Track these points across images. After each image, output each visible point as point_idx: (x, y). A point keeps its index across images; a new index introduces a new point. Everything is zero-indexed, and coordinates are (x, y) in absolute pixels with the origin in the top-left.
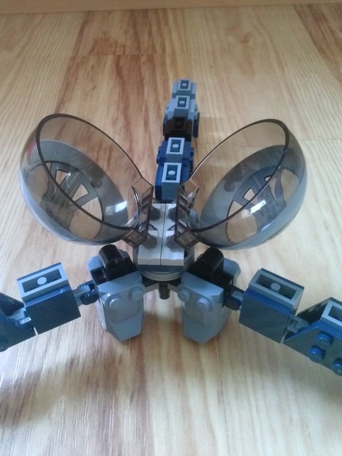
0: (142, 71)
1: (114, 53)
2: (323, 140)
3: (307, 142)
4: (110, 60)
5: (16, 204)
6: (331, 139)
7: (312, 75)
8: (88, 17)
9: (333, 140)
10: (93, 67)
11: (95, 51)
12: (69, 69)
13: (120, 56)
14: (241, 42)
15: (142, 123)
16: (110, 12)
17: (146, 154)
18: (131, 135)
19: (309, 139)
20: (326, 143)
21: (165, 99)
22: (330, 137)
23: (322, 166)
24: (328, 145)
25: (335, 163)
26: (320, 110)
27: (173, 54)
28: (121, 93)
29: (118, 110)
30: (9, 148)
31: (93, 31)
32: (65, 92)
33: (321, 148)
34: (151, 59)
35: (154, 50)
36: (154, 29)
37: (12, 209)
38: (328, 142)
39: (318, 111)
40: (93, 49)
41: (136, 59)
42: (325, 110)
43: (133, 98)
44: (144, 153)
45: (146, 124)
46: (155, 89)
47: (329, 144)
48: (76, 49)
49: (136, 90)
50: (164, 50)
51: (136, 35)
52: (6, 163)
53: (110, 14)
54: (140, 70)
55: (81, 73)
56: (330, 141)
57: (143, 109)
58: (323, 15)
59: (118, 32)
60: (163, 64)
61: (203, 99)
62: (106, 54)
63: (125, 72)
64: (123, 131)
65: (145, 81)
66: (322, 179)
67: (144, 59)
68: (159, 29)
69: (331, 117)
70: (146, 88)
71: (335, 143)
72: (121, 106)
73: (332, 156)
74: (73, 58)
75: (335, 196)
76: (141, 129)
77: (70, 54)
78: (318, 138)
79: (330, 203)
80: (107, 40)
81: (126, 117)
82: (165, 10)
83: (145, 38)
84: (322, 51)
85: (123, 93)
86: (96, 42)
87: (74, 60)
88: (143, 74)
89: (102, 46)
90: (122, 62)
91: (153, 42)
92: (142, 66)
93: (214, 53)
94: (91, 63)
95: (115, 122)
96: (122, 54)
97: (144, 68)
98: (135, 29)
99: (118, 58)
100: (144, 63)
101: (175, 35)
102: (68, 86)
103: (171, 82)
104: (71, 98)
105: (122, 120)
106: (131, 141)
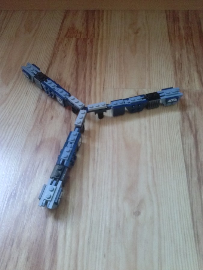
0: (87, 48)
4: (73, 41)
5: (30, 110)
7: (162, 54)
8: (67, 12)
10: (66, 45)
11: (68, 36)
12: (55, 45)
13: (78, 39)
14: (135, 33)
15: (83, 76)
16: (77, 11)
17: (83, 91)
18: (78, 82)
21: (94, 64)
26: (160, 73)
27: (102, 39)
29: (74, 69)
30: (28, 85)
31: (68, 23)
34: (92, 41)
35: (94, 37)
36: (96, 23)
40: (67, 34)
41: (85, 40)
42: (162, 74)
43: (81, 63)
45: (85, 77)
46: (91, 58)
48: (59, 34)
50: (98, 36)
51: (87, 27)
52: (27, 92)
55: (60, 47)
57: (85, 69)
58: (178, 18)
59: (79, 25)
60: (97, 44)
62: (72, 37)
63: (79, 48)
65: (88, 54)
67: (88, 41)
68: (99, 23)
69: (163, 78)
70: (87, 58)
72: (76, 67)
74: (58, 39)
76: (82, 79)
77: (56, 37)
80: (74, 28)
81: (77, 73)
82: (103, 11)
83: (91, 28)
84: (170, 40)
85: (77, 60)
86: (69, 30)
87: (58, 40)
88: (87, 49)
89: (71, 32)
90: (79, 42)
91: (94, 31)
92: (87, 45)
93: (121, 39)
94: (65, 42)
95: (72, 75)
96: (79, 37)
97: (88, 46)
98: (87, 23)
99: (77, 40)
100: (88, 44)
101: (105, 28)
102: (54, 55)
103: (98, 55)
104: (55, 61)
105: (75, 74)
106: (77, 85)
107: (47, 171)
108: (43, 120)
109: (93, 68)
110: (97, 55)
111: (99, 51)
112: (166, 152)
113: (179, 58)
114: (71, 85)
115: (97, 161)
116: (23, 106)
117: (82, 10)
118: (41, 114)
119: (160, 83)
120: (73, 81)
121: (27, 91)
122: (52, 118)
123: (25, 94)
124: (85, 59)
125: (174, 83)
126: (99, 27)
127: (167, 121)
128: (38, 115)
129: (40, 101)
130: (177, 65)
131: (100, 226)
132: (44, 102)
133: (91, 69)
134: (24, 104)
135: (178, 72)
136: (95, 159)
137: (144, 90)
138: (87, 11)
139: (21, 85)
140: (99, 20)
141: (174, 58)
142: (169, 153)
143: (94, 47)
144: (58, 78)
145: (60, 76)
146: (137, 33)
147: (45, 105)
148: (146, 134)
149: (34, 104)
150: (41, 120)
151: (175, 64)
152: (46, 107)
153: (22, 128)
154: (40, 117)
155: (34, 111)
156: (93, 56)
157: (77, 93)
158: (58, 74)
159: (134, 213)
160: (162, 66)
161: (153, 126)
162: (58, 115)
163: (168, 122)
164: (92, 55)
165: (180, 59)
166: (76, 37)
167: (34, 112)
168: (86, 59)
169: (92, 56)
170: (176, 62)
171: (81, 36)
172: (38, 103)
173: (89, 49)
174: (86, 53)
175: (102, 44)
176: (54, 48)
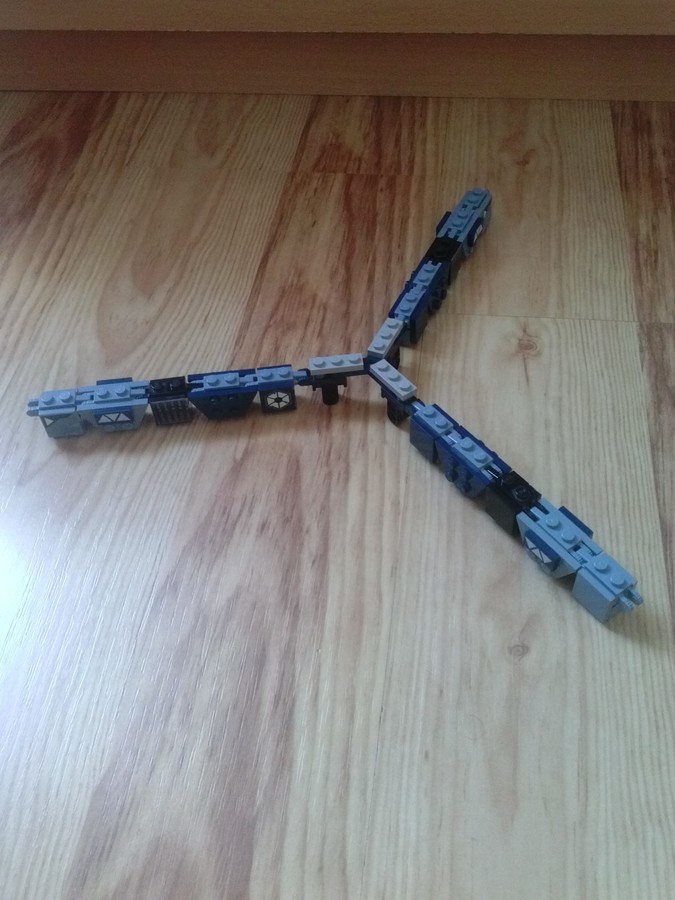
0: (378, 202)
3: (559, 321)
4: (339, 179)
7: (598, 225)
8: (320, 101)
10: (316, 190)
11: (321, 167)
12: (285, 192)
13: (352, 175)
14: (518, 163)
15: (366, 278)
16: (348, 99)
17: (364, 321)
18: (350, 294)
19: (563, 317)
20: (583, 324)
21: (399, 246)
22: (590, 317)
23: (567, 353)
25: (583, 352)
26: (590, 277)
27: (423, 178)
28: (347, 234)
29: (339, 258)
30: (209, 298)
31: (321, 131)
32: (278, 227)
33: (574, 331)
34: (391, 184)
35: (398, 170)
36: (405, 132)
39: (588, 278)
40: (319, 161)
41: (372, 181)
42: (596, 280)
43: (360, 242)
45: (371, 280)
46: (390, 231)
47: (586, 326)
48: (297, 162)
49: (366, 230)
50: (412, 169)
51: (378, 142)
52: (206, 317)
53: (348, 101)
54: (374, 201)
55: (301, 198)
56: (587, 322)
57: (370, 259)
58: (649, 123)
59: (354, 135)
60: (407, 192)
62: (334, 172)
63: (355, 202)
64: (341, 287)
65: (380, 218)
66: (560, 369)
67: (382, 183)
68: (412, 133)
69: (600, 290)
70: (378, 229)
71: (593, 325)
72: (344, 254)
73: (583, 343)
74: (292, 175)
75: (569, 392)
76: (363, 287)
77: (289, 169)
78: (573, 317)
79: (560, 399)
80: (339, 147)
81: (348, 268)
82: (425, 99)
83: (389, 148)
84: (625, 186)
85: (349, 234)
86: (323, 150)
87: (293, 177)
88: (378, 206)
89: (331, 157)
90: (353, 186)
91: (399, 156)
92: (379, 194)
94: (314, 184)
95: (333, 274)
96: (355, 172)
97: (381, 197)
98: (378, 133)
99: (349, 178)
100: (382, 190)
101: (430, 146)
102: (281, 219)
103: (411, 222)
104: (284, 237)
105: (342, 271)
106: (349, 303)
109: (394, 258)
110: (406, 222)
111: (413, 211)
112: (607, 492)
113: (651, 235)
114: (332, 301)
115: (406, 508)
116: (196, 356)
117: (363, 96)
119: (591, 302)
120: (336, 291)
121: (205, 314)
123: (201, 323)
124: (370, 234)
125: (634, 304)
126: (412, 145)
127: (610, 407)
129: (242, 344)
130: (643, 255)
131: (415, 677)
132: (254, 346)
133: (390, 260)
134: (198, 350)
135: (644, 274)
136: (399, 503)
137: (544, 320)
138: (378, 100)
139: (189, 299)
140: (414, 124)
141: (634, 234)
142: (614, 495)
143: (398, 199)
144: (295, 282)
145: (300, 276)
146: (525, 162)
147: (258, 354)
148: (549, 440)
149: (225, 349)
151: (637, 251)
152: (261, 360)
156: (395, 225)
157: (347, 324)
158: (293, 272)
159: (511, 650)
160: (597, 256)
161: (571, 420)
163: (613, 409)
164: (391, 220)
165: (652, 239)
166: (345, 172)
168: (375, 231)
169: (392, 223)
170: (640, 246)
171: (359, 166)
172: (238, 348)
173: (382, 205)
174: (375, 215)
175: (421, 191)
176: (281, 201)
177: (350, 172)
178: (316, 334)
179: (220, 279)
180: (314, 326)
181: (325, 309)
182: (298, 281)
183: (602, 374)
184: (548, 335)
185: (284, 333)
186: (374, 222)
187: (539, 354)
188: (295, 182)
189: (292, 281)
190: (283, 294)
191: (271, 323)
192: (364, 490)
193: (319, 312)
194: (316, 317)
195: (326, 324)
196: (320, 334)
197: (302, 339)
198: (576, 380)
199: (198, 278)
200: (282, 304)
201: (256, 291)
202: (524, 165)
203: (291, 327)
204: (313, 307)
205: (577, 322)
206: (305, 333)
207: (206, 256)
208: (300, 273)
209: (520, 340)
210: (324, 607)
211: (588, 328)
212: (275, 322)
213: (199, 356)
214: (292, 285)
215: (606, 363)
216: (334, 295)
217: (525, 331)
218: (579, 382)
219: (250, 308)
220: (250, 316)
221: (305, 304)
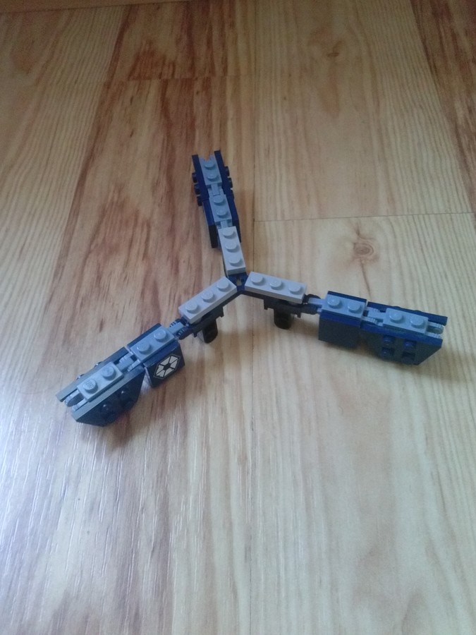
0: (195, 105)
1: (160, 76)
2: (412, 215)
3: (392, 218)
4: (153, 88)
5: (34, 306)
6: (423, 215)
8: (132, 10)
9: (426, 216)
10: (132, 99)
11: (136, 74)
12: (102, 103)
13: (167, 81)
14: (329, 55)
17: (191, 235)
18: (174, 207)
19: (395, 215)
20: (416, 220)
22: (422, 211)
23: (405, 255)
24: (418, 223)
25: (422, 249)
27: (237, 77)
28: (166, 142)
29: (160, 169)
31: (135, 39)
32: (95, 142)
33: (408, 229)
34: (207, 86)
35: (212, 72)
36: (216, 33)
37: (28, 314)
38: (419, 218)
39: (414, 169)
40: (134, 69)
41: (188, 84)
43: (180, 149)
44: (188, 234)
46: (209, 135)
47: (420, 221)
48: (112, 72)
49: (184, 136)
50: (225, 70)
51: (191, 46)
52: (22, 248)
53: (158, 8)
54: (191, 104)
55: (117, 109)
56: (421, 216)
59: (167, 42)
60: (223, 95)
61: (269, 151)
62: (150, 78)
63: (172, 108)
64: (164, 200)
65: (198, 122)
66: (401, 273)
67: (198, 86)
68: (222, 35)
69: (428, 180)
70: (197, 133)
71: (427, 220)
72: (165, 163)
73: (420, 241)
74: (108, 86)
76: (188, 198)
77: (104, 80)
78: (406, 213)
80: (152, 54)
81: (170, 179)
82: (232, 3)
83: (201, 50)
85: (168, 141)
86: (137, 58)
87: (108, 88)
88: (195, 111)
89: (146, 64)
90: (169, 92)
91: (212, 58)
92: (195, 96)
93: (290, 75)
94: (130, 92)
95: (155, 187)
96: (170, 78)
97: (197, 100)
98: (190, 35)
99: (165, 84)
100: (197, 93)
101: (241, 45)
102: (99, 131)
103: (230, 123)
104: (102, 150)
105: (164, 183)
106: (173, 216)
107: (92, 509)
108: (73, 334)
110: (225, 123)
111: (231, 113)
113: (468, 117)
114: (155, 217)
116: (11, 295)
117: (173, 2)
118: (66, 318)
119: (422, 196)
121: (22, 243)
122: (101, 325)
123: (17, 254)
124: (190, 139)
125: (465, 194)
126: (224, 45)
127: (460, 313)
128: (58, 320)
129: (62, 274)
130: (465, 140)
132: (74, 276)
134: (13, 288)
135: (469, 159)
136: (246, 458)
137: (376, 219)
140: (223, 25)
141: (452, 118)
143: (215, 101)
144: (116, 199)
145: (120, 191)
147: (79, 286)
149: (43, 283)
150: (67, 335)
151: (458, 136)
152: (83, 292)
153: (10, 365)
154: (63, 325)
155: (44, 306)
156: (214, 127)
158: (112, 187)
160: (419, 144)
162: (120, 314)
163: (464, 317)
164: (210, 123)
165: (470, 122)
166: (160, 78)
167: (46, 308)
168: (194, 137)
169: (211, 127)
170: (460, 131)
173: (199, 109)
174: (193, 121)
175: (237, 91)
176: (97, 113)
177: (165, 77)
178: (141, 257)
179: (37, 203)
180: (138, 247)
181: (149, 227)
182: (119, 197)
183: (446, 276)
184: (382, 235)
185: (106, 258)
186: (192, 126)
187: (376, 258)
188: (111, 92)
189: (113, 198)
190: (103, 213)
191: (93, 247)
192: (205, 445)
193: (142, 230)
194: (140, 236)
195: (151, 243)
196: (145, 255)
197: (127, 264)
198: (420, 285)
199: (14, 203)
200: (103, 224)
201: (75, 212)
202: (336, 56)
203: (113, 250)
204: (135, 225)
205: (410, 217)
206: (129, 255)
207: (21, 180)
208: (120, 189)
209: (355, 244)
210: (170, 614)
211: (423, 224)
212: (97, 245)
213: (15, 294)
214: (112, 203)
215: (448, 263)
216: (157, 210)
217: (358, 233)
218: (423, 287)
219: (69, 233)
220: (69, 242)
221: (127, 222)
